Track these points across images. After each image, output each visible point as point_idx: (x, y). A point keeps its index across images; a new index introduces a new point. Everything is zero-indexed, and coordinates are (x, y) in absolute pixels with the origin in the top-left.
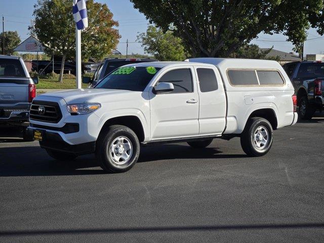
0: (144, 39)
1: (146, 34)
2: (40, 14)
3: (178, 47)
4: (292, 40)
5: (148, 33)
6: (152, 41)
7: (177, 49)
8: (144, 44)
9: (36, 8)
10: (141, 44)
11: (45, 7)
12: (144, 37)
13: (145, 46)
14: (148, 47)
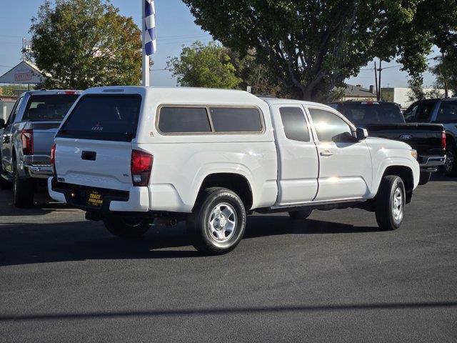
0: (176, 66)
1: (179, 59)
2: (40, 32)
3: (225, 77)
4: (408, 70)
5: (183, 59)
6: (187, 69)
7: (222, 80)
8: (175, 74)
9: (35, 23)
10: (172, 73)
11: (47, 21)
12: (176, 63)
13: (177, 76)
14: (182, 77)
